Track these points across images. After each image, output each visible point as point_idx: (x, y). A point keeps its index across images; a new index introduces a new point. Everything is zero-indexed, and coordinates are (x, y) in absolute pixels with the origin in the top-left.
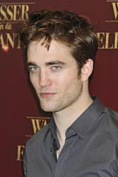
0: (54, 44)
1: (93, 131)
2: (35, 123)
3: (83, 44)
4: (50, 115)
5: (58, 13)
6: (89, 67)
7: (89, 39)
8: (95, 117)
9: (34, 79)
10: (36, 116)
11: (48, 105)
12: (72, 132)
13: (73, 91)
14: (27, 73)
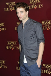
0: (21, 8)
1: (29, 23)
2: (18, 23)
3: (26, 8)
4: (21, 21)
5: (22, 3)
6: (28, 12)
7: (27, 7)
8: (29, 21)
9: (18, 15)
10: (18, 22)
11: (21, 19)
12: (25, 24)
13: (25, 16)
14: (17, 14)
